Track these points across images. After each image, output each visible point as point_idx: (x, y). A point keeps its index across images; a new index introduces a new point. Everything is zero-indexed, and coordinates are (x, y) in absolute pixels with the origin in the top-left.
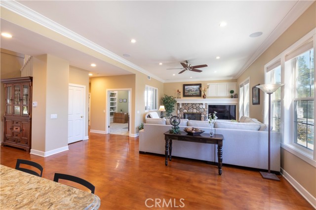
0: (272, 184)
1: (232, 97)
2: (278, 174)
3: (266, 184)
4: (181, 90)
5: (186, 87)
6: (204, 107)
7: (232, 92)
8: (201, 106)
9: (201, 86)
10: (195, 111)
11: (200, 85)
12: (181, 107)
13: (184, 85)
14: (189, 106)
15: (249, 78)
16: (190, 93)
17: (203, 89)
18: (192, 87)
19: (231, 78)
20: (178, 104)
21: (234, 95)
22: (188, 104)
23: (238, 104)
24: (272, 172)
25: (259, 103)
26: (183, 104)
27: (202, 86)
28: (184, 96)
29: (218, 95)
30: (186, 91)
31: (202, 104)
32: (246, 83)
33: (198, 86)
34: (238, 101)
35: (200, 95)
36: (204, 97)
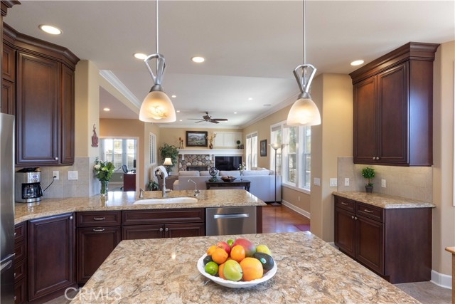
0: (277, 208)
1: (238, 148)
2: (280, 203)
3: (274, 208)
4: (184, 138)
5: (190, 135)
6: (211, 159)
7: (238, 142)
8: (207, 158)
9: (207, 135)
10: (200, 164)
11: (206, 133)
12: (183, 159)
13: (188, 132)
14: (193, 157)
15: (257, 132)
16: (195, 142)
17: (209, 137)
18: (197, 134)
19: (238, 128)
20: (180, 156)
21: (241, 146)
22: (192, 155)
23: (244, 155)
24: (278, 202)
25: (266, 155)
26: (186, 156)
27: (209, 134)
28: (188, 145)
29: (225, 146)
30: (189, 140)
31: (208, 155)
32: (254, 136)
33: (204, 135)
34: (244, 152)
35: (206, 145)
36: (211, 147)
